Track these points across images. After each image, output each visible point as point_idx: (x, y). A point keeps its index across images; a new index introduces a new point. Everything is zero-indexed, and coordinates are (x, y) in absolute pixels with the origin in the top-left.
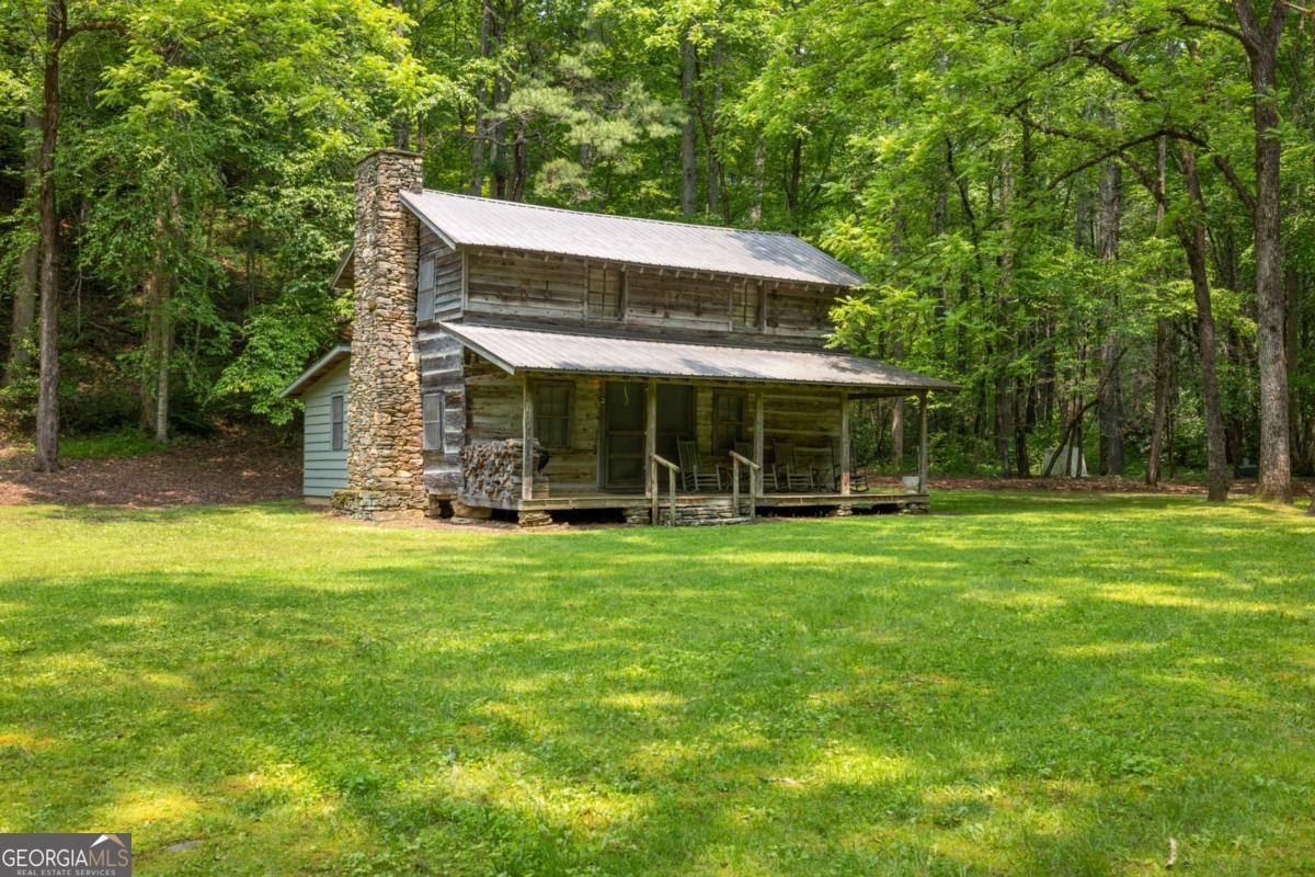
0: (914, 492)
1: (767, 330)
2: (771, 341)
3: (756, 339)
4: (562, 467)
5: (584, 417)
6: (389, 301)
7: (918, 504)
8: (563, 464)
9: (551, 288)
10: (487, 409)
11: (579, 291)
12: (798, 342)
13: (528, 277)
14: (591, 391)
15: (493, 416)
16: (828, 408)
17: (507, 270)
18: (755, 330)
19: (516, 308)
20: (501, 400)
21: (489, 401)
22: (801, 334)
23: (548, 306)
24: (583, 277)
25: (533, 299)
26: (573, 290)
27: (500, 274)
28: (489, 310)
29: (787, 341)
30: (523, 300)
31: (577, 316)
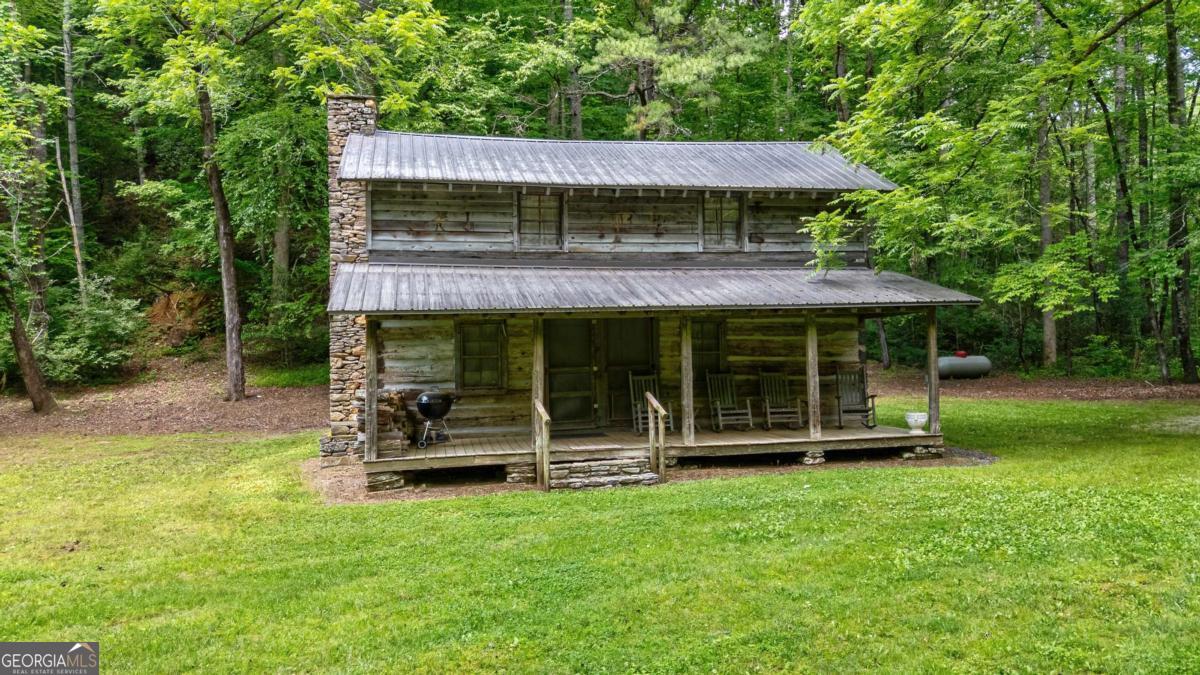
0: (920, 432)
1: (748, 247)
2: (756, 259)
3: (736, 258)
4: (494, 410)
5: (519, 355)
6: (342, 245)
7: (926, 447)
8: (496, 406)
9: (471, 219)
10: (402, 352)
11: (507, 219)
12: (792, 257)
13: (445, 209)
14: (526, 327)
15: (409, 359)
16: (837, 329)
17: (420, 204)
18: (735, 247)
19: (430, 243)
20: (417, 342)
21: (403, 343)
22: (796, 249)
23: (470, 239)
24: (511, 205)
25: (451, 233)
26: (499, 219)
27: (409, 208)
28: (398, 247)
29: (777, 257)
30: (439, 234)
31: (507, 248)
